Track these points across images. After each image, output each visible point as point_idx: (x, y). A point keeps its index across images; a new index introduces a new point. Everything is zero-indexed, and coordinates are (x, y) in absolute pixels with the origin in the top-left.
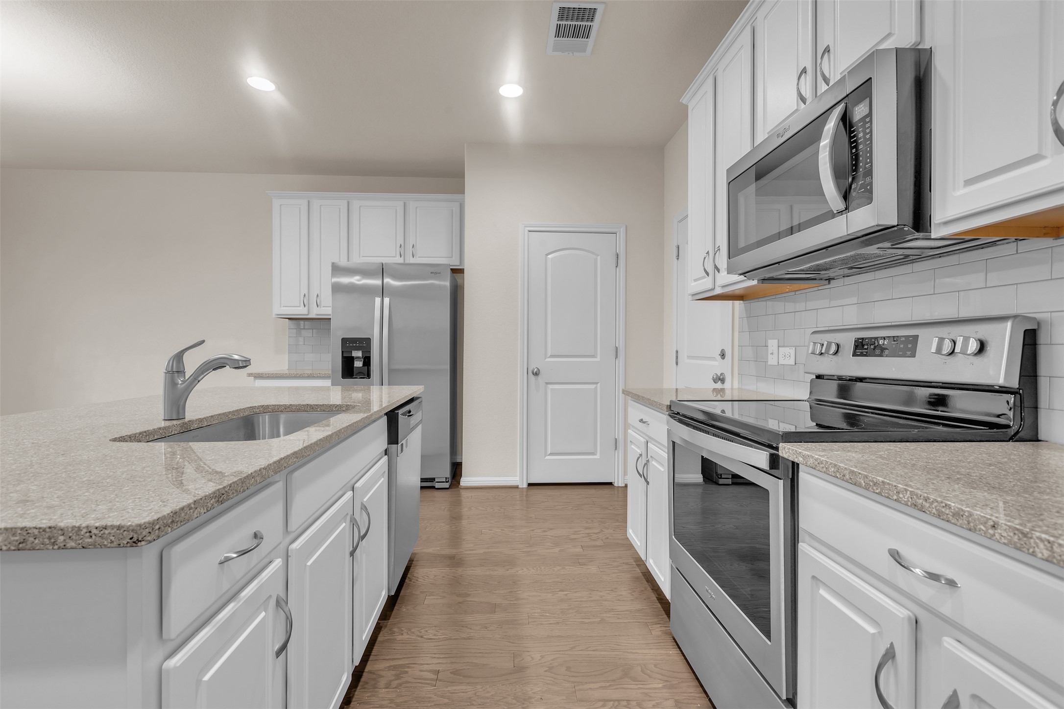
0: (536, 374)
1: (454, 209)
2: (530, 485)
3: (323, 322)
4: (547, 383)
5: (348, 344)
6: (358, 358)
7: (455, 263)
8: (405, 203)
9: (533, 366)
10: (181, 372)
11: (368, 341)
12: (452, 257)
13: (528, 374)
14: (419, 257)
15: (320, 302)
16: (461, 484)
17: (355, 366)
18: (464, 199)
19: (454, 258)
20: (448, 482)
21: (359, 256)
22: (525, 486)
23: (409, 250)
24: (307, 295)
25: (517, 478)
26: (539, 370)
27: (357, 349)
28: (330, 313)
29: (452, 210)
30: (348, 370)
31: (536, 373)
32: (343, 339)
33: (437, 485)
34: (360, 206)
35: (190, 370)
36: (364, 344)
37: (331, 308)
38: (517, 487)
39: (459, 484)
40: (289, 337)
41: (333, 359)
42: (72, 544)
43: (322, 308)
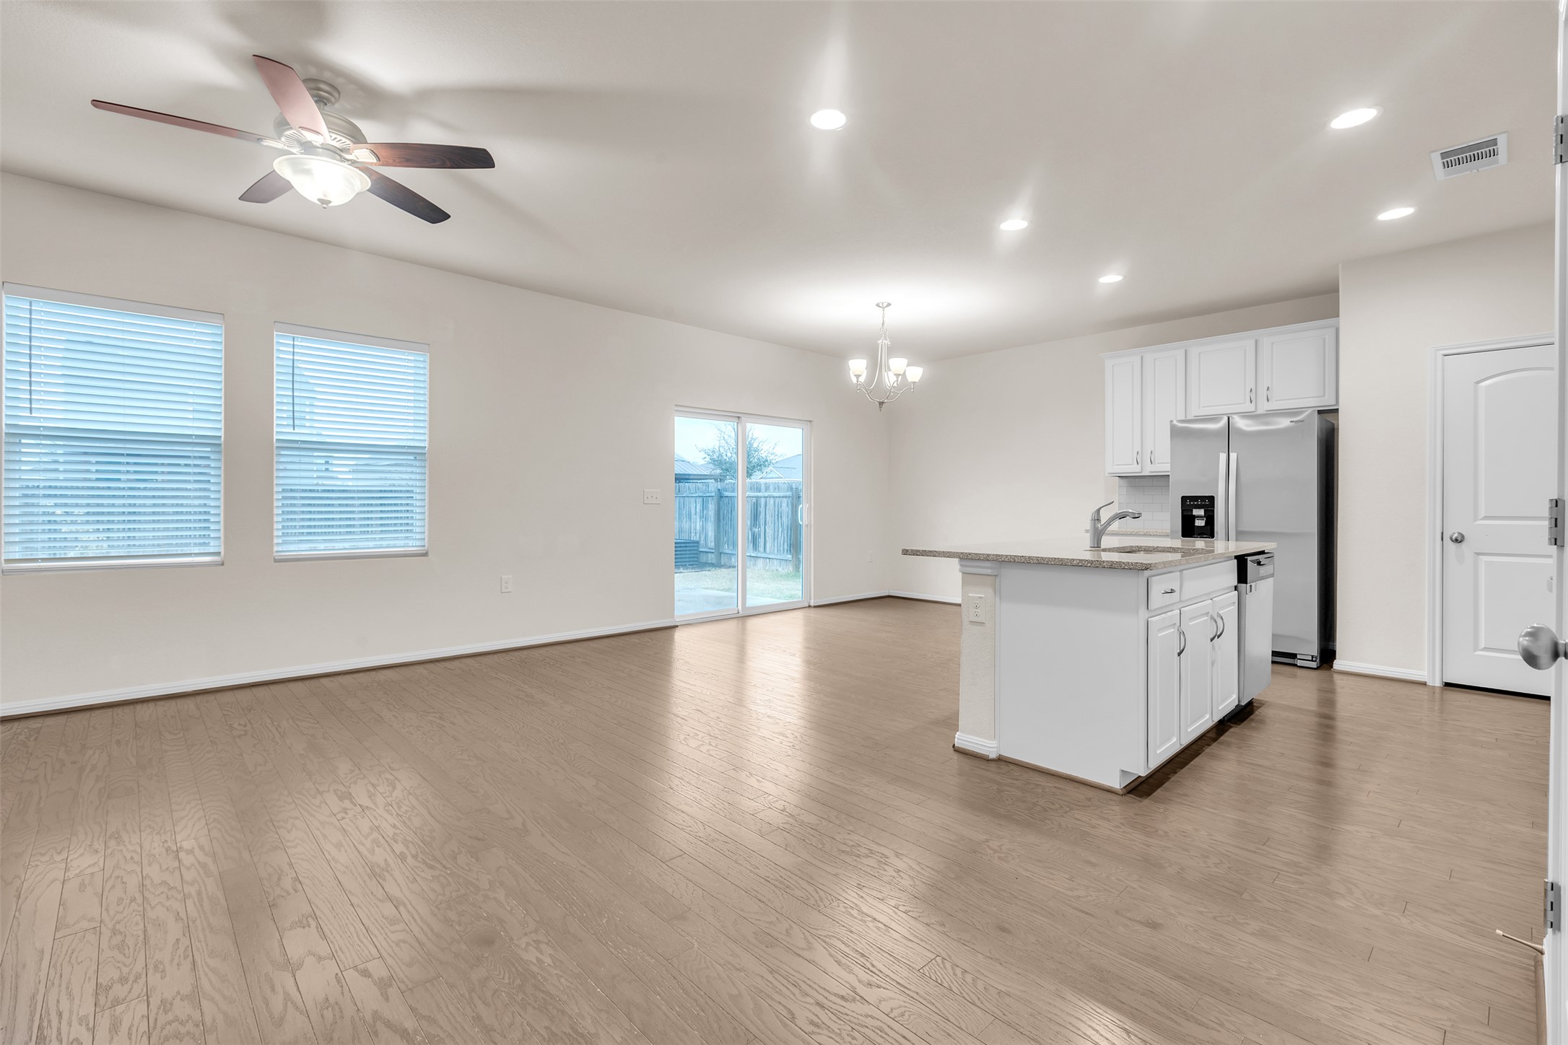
0: (1458, 540)
1: (1327, 337)
2: (1447, 685)
3: (1161, 480)
4: (1478, 554)
5: (1188, 503)
6: (1200, 517)
7: (1328, 402)
8: (1256, 341)
9: (1453, 530)
10: (1099, 520)
11: (1211, 499)
12: (1324, 396)
13: (1442, 540)
14: (1276, 401)
15: (1154, 458)
16: (1334, 667)
17: (1196, 524)
18: (1339, 322)
19: (1326, 397)
20: (1316, 661)
21: (1199, 408)
22: (1438, 683)
23: (1262, 393)
24: (1140, 453)
25: (1425, 673)
26: (1463, 536)
27: (1199, 507)
28: (1169, 469)
29: (1324, 340)
30: (1188, 529)
31: (1456, 540)
32: (1183, 497)
33: (1299, 663)
34: (1200, 354)
35: (1104, 518)
36: (1208, 503)
37: (1169, 465)
38: (1424, 684)
39: (1332, 667)
40: (1119, 495)
41: (1170, 518)
42: (1126, 567)
43: (1157, 465)
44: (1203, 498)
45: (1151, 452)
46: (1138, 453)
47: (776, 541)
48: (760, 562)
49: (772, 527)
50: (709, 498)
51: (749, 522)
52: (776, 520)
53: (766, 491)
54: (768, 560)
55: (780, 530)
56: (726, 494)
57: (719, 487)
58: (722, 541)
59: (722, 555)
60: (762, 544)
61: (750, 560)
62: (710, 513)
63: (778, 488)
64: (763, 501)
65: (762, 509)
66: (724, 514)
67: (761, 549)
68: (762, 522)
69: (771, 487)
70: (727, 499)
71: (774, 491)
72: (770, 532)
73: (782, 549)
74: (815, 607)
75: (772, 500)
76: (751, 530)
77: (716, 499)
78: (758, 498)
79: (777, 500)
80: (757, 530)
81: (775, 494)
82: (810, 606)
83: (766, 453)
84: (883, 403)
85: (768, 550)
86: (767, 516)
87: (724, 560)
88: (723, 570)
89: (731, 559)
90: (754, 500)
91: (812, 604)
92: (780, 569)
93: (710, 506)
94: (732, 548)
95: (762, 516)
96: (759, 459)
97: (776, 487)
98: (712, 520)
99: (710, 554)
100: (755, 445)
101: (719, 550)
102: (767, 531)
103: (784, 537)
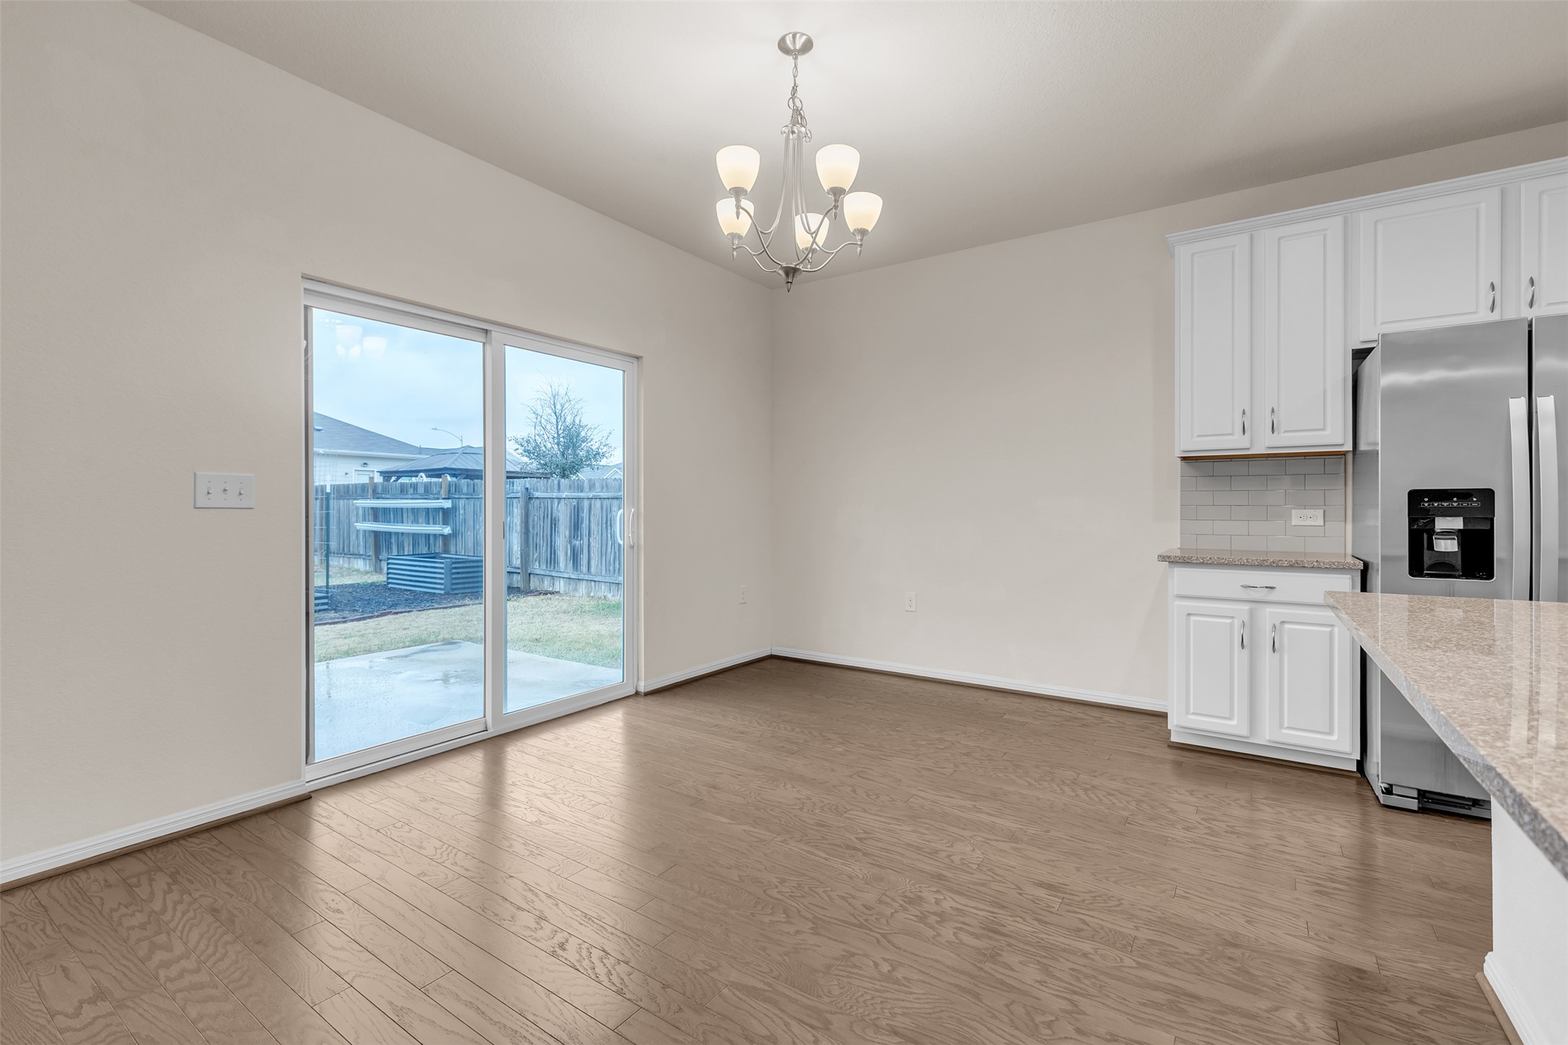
5: (1427, 505)
6: (1446, 533)
11: (1487, 496)
14: (1548, 304)
15: (1279, 422)
17: (1436, 548)
21: (1374, 325)
23: (1517, 291)
24: (1248, 412)
27: (1451, 513)
32: (1412, 493)
36: (1476, 502)
43: (1282, 435)
44: (1465, 495)
45: (1273, 411)
46: (1244, 413)
47: (604, 558)
48: (583, 587)
49: (598, 538)
50: (515, 501)
51: (567, 533)
52: (604, 530)
53: (590, 489)
54: (593, 583)
55: (610, 543)
56: (537, 494)
57: (528, 486)
58: (531, 558)
59: (532, 576)
60: (585, 562)
61: (570, 584)
62: (515, 520)
63: (607, 486)
64: (586, 503)
65: (585, 515)
66: (534, 521)
67: (584, 569)
68: (585, 532)
69: (597, 484)
70: (538, 501)
71: (602, 491)
72: (595, 545)
73: (611, 568)
74: (647, 694)
75: (598, 503)
76: (570, 542)
77: (522, 502)
78: (579, 499)
79: (605, 502)
80: (578, 543)
81: (603, 495)
82: (637, 693)
83: (597, 445)
84: (795, 270)
85: (593, 570)
86: (592, 524)
87: (534, 583)
88: (529, 598)
89: (543, 582)
90: (575, 503)
91: (642, 689)
92: (609, 596)
93: (515, 510)
94: (544, 568)
95: (585, 525)
96: (588, 451)
97: (604, 485)
98: (519, 528)
99: (515, 576)
100: (583, 434)
101: (526, 570)
102: (592, 544)
103: (615, 553)
